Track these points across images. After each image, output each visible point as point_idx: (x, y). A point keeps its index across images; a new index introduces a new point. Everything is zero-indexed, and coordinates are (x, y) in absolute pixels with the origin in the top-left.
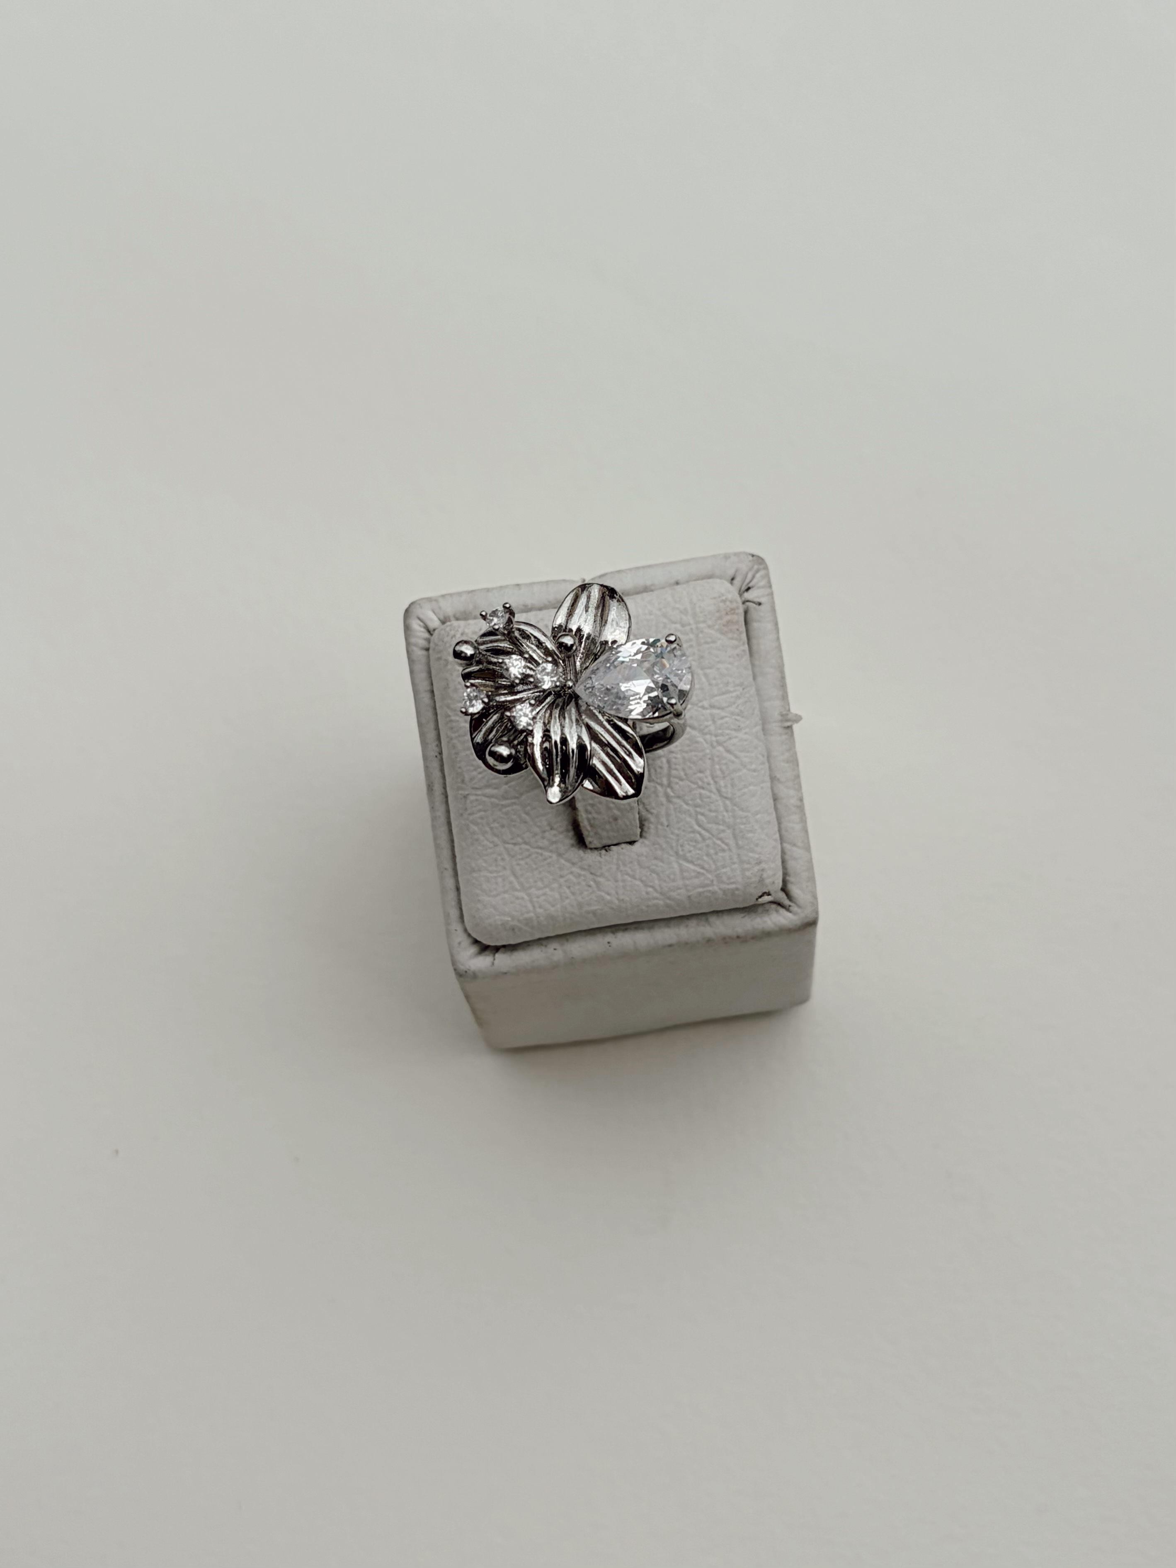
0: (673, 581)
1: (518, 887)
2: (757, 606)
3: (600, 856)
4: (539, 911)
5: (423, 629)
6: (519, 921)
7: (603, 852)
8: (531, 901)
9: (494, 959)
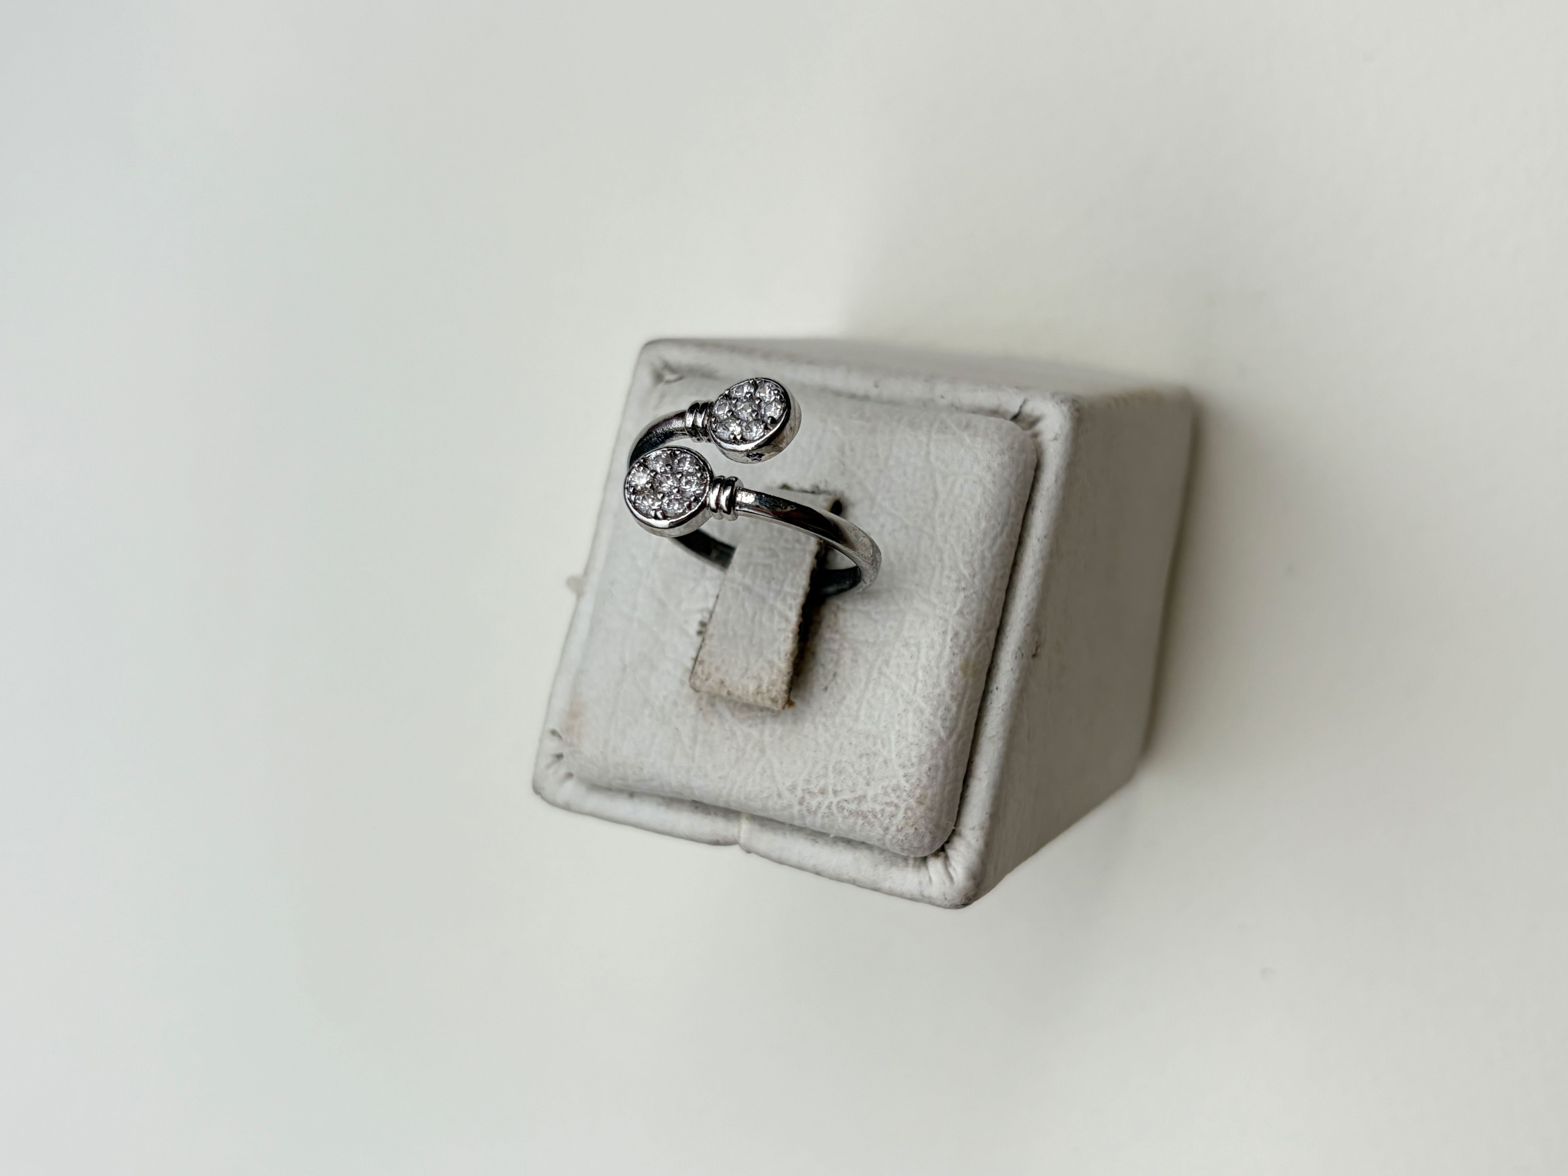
0: (636, 800)
1: (938, 477)
2: (558, 730)
3: (826, 482)
4: (924, 439)
5: (953, 863)
6: (954, 434)
7: (822, 487)
8: (928, 453)
9: (1021, 407)
